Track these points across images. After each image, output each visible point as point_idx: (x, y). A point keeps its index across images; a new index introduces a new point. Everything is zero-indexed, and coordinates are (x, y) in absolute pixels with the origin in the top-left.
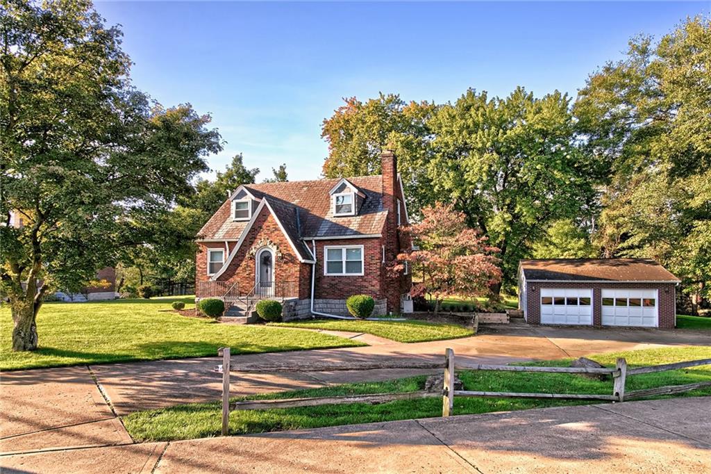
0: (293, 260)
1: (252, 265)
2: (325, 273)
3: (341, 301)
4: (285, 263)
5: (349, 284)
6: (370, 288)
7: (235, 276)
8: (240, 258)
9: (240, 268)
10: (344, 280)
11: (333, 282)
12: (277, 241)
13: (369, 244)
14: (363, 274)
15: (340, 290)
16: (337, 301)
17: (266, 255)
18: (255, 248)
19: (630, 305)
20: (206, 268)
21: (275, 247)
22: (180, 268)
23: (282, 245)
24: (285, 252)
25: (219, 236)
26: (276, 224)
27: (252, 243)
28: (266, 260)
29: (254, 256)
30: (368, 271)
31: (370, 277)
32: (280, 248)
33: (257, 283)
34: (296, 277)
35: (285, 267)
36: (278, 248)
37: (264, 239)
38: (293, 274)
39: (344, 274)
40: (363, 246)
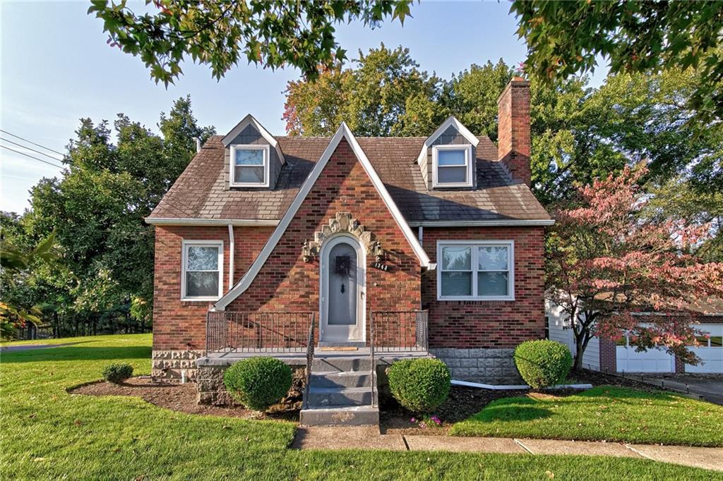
0: (408, 263)
1: (312, 274)
2: (439, 297)
3: (472, 350)
4: (390, 270)
5: (486, 317)
6: (528, 325)
7: (273, 301)
8: (285, 258)
9: (286, 282)
10: (477, 310)
11: (456, 314)
12: (370, 222)
13: (524, 239)
14: (511, 296)
15: (470, 329)
16: (464, 352)
17: (342, 252)
18: (320, 236)
19: (711, 346)
20: (179, 284)
21: (367, 235)
22: (82, 290)
23: (382, 231)
24: (390, 246)
25: (210, 214)
26: (369, 184)
27: (314, 225)
28: (343, 264)
29: (317, 255)
30: (523, 292)
31: (526, 304)
32: (378, 237)
33: (322, 315)
34: (414, 302)
35: (390, 279)
36: (373, 237)
37: (343, 215)
38: (407, 297)
39: (475, 297)
40: (512, 242)
